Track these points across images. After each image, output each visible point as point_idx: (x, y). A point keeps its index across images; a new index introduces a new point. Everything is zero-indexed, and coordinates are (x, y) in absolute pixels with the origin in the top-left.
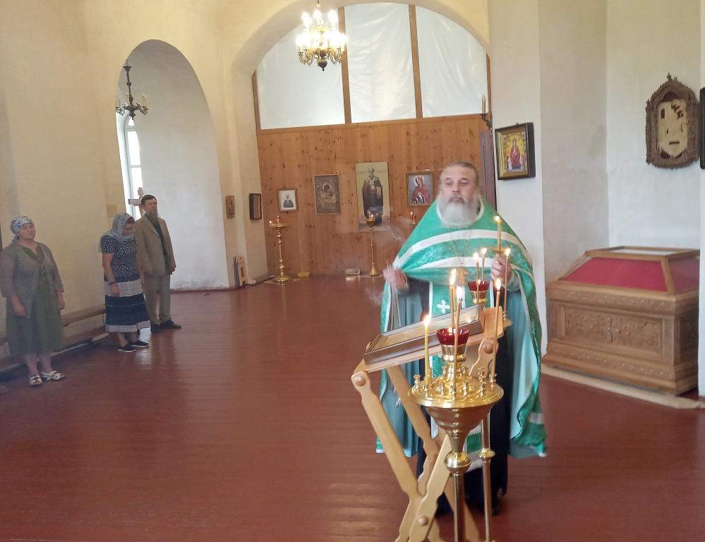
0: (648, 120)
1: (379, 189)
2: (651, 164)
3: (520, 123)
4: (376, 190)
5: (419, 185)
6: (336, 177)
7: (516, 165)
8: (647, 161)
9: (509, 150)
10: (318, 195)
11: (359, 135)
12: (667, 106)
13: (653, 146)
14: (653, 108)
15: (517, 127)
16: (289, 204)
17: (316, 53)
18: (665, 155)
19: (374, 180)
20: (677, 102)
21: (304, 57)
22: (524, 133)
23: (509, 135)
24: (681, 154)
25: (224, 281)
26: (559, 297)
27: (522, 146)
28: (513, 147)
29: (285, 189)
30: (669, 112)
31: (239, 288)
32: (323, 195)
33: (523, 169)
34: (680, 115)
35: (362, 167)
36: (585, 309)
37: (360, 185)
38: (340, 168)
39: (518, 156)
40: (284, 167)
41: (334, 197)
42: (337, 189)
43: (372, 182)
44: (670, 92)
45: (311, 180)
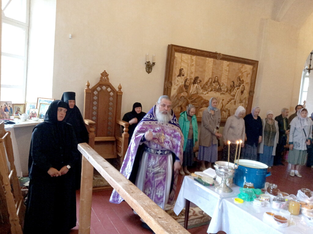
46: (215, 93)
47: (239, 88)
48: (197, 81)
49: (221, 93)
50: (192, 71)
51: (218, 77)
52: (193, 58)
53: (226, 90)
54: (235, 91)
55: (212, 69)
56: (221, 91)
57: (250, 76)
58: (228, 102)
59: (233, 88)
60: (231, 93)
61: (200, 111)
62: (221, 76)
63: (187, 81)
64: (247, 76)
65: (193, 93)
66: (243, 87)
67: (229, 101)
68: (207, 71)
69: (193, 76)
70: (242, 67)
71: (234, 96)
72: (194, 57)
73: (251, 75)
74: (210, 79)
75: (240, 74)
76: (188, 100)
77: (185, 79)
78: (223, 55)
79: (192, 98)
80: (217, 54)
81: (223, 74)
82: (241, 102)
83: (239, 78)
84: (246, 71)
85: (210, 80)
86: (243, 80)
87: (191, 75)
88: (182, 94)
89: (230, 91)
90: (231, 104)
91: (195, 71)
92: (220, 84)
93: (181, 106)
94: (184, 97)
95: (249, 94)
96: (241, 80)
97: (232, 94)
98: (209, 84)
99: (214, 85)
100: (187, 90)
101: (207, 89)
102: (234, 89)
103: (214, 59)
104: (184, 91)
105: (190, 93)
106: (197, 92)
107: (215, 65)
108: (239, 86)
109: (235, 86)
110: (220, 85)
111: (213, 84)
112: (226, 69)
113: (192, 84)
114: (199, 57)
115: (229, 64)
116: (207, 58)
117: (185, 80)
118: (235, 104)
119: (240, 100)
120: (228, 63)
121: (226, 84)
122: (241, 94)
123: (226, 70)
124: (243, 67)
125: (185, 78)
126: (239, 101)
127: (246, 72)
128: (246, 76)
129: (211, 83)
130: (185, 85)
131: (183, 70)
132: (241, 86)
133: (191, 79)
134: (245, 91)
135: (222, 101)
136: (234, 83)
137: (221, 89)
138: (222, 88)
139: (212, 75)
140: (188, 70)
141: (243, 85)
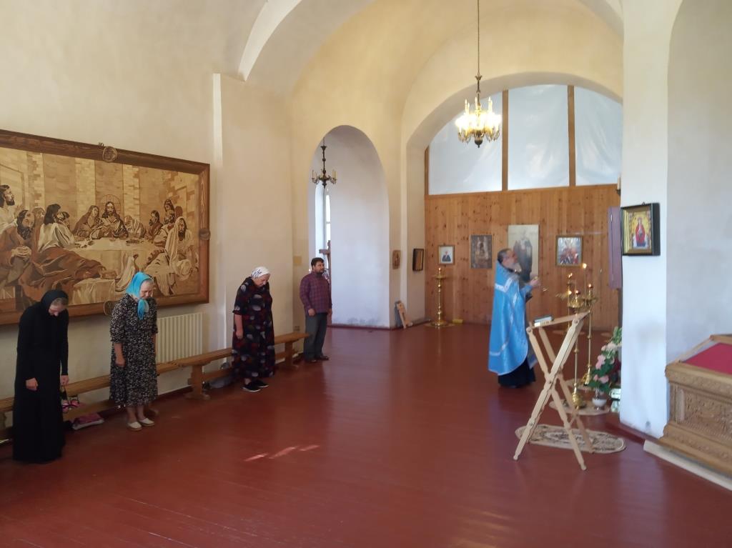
1: (528, 249)
3: (646, 202)
4: (526, 250)
6: (490, 237)
7: (640, 242)
9: (634, 227)
10: (473, 252)
11: (514, 200)
15: (644, 207)
16: (446, 258)
17: (473, 132)
19: (524, 241)
21: (462, 136)
22: (649, 212)
23: (635, 213)
25: (386, 322)
26: (679, 380)
27: (647, 224)
28: (638, 225)
29: (445, 245)
31: (397, 329)
32: (478, 252)
33: (648, 246)
35: (515, 229)
36: (706, 397)
37: (512, 245)
38: (494, 229)
39: (643, 234)
40: (445, 226)
41: (487, 254)
42: (490, 247)
43: (522, 243)
45: (468, 239)
46: (111, 240)
47: (173, 226)
48: (56, 217)
49: (129, 239)
50: (35, 191)
51: (112, 203)
52: (34, 159)
53: (139, 232)
54: (163, 232)
55: (94, 185)
56: (127, 237)
57: (194, 197)
58: (151, 260)
59: (157, 228)
60: (153, 239)
61: (76, 289)
62: (121, 202)
63: (26, 217)
64: (188, 198)
65: (50, 246)
66: (183, 223)
67: (151, 257)
68: (80, 190)
69: (42, 204)
70: (172, 179)
71: (163, 244)
72: (38, 157)
74: (91, 208)
75: (170, 195)
76: (37, 265)
77: (20, 211)
78: (118, 150)
79: (48, 259)
80: (103, 147)
81: (125, 196)
82: (182, 256)
83: (169, 204)
84: (183, 188)
85: (94, 212)
86: (179, 209)
87: (36, 201)
88: (15, 252)
89: (152, 233)
90: (158, 263)
91: (47, 191)
92: (121, 218)
93: (15, 283)
94: (21, 258)
95: (200, 236)
96: (175, 207)
98: (91, 221)
99: (106, 222)
100: (28, 240)
101: (87, 233)
102: (160, 228)
103: (97, 162)
104: (19, 243)
105: (39, 248)
106: (60, 243)
107: (102, 174)
108: (173, 221)
109: (162, 221)
110: (122, 223)
111: (103, 220)
112: (132, 183)
113: (43, 225)
114: (54, 156)
115: (138, 172)
116: (78, 160)
117: (17, 214)
118: (168, 262)
119: (179, 252)
120: (136, 169)
121: (137, 219)
122: (181, 240)
123: (133, 186)
124: (176, 177)
125: (17, 209)
126: (177, 256)
127: (185, 189)
128: (185, 199)
129: (97, 218)
130: (20, 229)
131: (8, 191)
132: (178, 220)
133: (36, 211)
134: (188, 232)
135: (133, 259)
136: (157, 214)
137: (126, 232)
138: (129, 229)
139: (96, 199)
140: (23, 190)
141: (182, 219)
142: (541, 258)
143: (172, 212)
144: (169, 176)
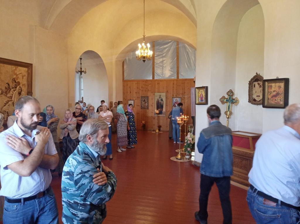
0: (249, 88)
1: (162, 102)
2: (250, 103)
3: (204, 86)
4: (161, 102)
5: (176, 101)
6: (148, 97)
7: (202, 100)
8: (249, 102)
9: (200, 95)
10: (141, 103)
11: (157, 83)
12: (256, 83)
13: (251, 96)
14: (251, 84)
17: (142, 57)
18: (255, 100)
19: (161, 98)
20: (259, 82)
21: (138, 58)
22: (205, 90)
24: (260, 100)
29: (130, 100)
30: (257, 85)
32: (143, 103)
34: (260, 87)
35: (157, 94)
37: (156, 100)
38: (149, 94)
39: (202, 97)
40: (131, 92)
41: (147, 104)
42: (148, 101)
43: (160, 99)
44: (257, 78)
45: (139, 98)
57: (25, 78)
58: (6, 104)
64: (23, 78)
66: (20, 89)
67: (6, 103)
70: (16, 69)
73: (27, 78)
75: (15, 76)
83: (14, 80)
86: (19, 82)
90: (9, 106)
95: (28, 94)
97: (8, 96)
108: (16, 88)
109: (11, 88)
118: (13, 105)
122: (19, 96)
124: (17, 69)
127: (21, 74)
132: (18, 87)
134: (23, 93)
136: (9, 85)
141: (20, 87)
142: (166, 105)
143: (15, 83)
144: (14, 68)
